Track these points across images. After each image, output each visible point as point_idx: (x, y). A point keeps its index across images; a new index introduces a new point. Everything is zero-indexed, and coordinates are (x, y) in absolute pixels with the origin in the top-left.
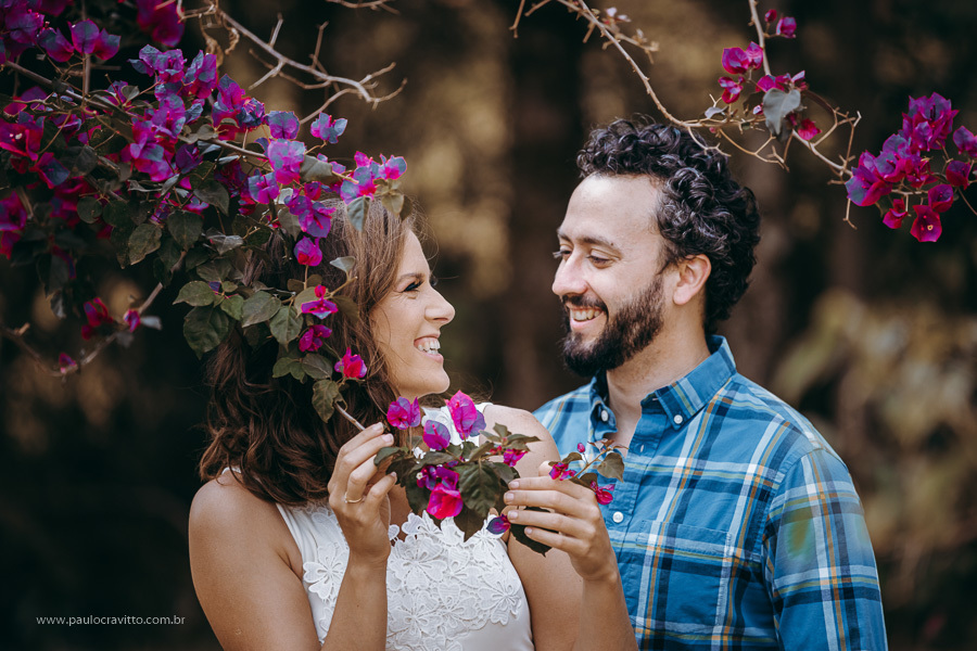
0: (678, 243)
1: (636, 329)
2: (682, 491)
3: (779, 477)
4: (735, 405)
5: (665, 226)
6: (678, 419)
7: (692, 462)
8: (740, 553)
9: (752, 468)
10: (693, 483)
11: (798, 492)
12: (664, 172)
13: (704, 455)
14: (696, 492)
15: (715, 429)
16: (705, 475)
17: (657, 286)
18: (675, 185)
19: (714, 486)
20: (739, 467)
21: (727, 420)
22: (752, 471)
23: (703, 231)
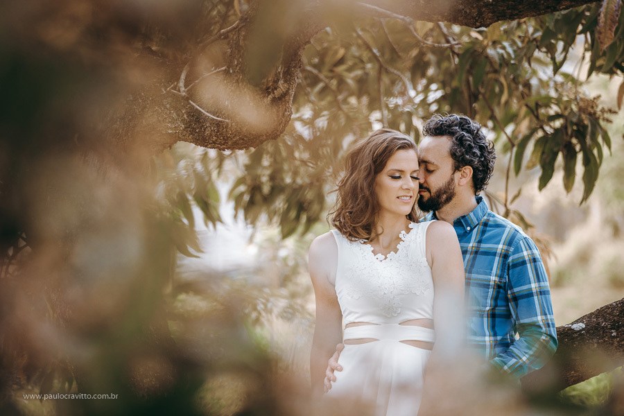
0: (458, 161)
1: (444, 197)
2: (472, 256)
3: (512, 249)
4: (490, 223)
5: (453, 154)
6: (469, 228)
7: (475, 244)
8: (497, 279)
9: (500, 246)
10: (476, 253)
11: (520, 255)
12: (452, 134)
13: (480, 242)
14: (478, 256)
15: (483, 232)
16: (481, 250)
17: (452, 180)
18: (456, 139)
19: (486, 253)
20: (495, 246)
21: (488, 228)
22: (500, 247)
23: (468, 157)
